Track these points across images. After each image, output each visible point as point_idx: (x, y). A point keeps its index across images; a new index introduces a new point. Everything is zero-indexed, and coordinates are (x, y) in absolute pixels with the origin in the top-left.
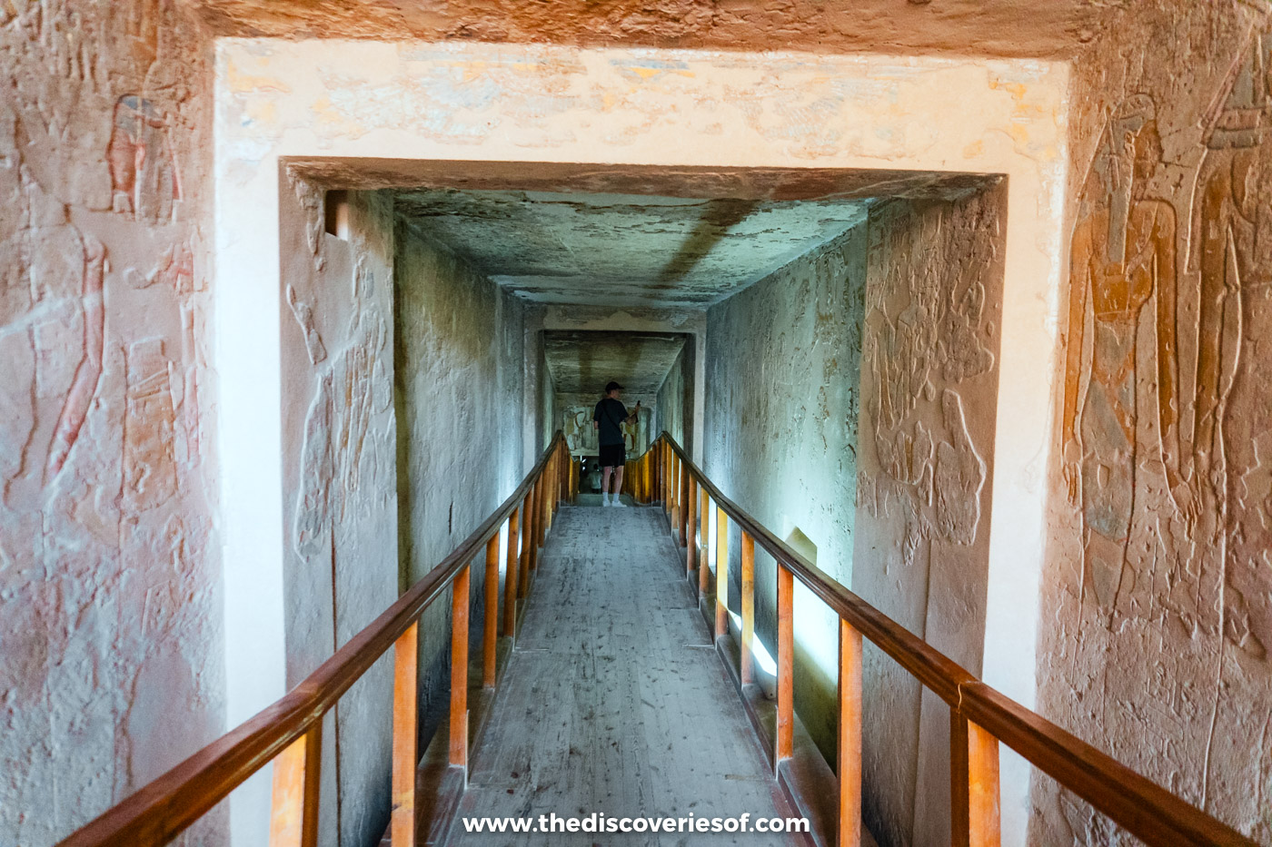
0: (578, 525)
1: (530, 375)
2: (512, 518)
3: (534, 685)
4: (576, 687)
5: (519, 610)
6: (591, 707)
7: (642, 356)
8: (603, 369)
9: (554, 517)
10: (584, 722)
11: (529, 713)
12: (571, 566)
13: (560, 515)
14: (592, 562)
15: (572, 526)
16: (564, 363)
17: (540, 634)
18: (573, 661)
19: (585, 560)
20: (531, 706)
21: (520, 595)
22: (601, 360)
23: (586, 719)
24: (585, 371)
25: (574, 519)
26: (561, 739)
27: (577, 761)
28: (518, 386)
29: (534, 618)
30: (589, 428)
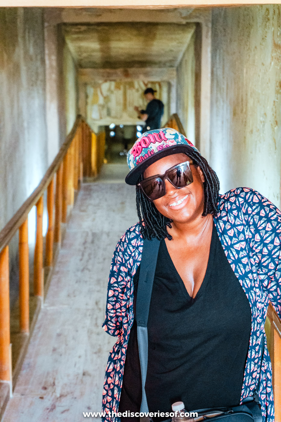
0: (97, 201)
1: (51, 66)
2: (38, 205)
3: (58, 331)
4: (90, 332)
5: (46, 275)
6: (100, 345)
7: (158, 36)
8: (122, 48)
9: (76, 195)
10: (95, 356)
11: (54, 350)
12: (90, 239)
13: (82, 192)
14: (108, 234)
15: (92, 202)
16: (84, 44)
17: (63, 294)
18: (88, 313)
19: (102, 233)
20: (56, 346)
21: (46, 263)
22: (119, 40)
23: (96, 353)
24: (105, 50)
25: (95, 195)
26: (77, 366)
27: (87, 379)
28: (41, 77)
29: (59, 281)
30: (113, 98)
